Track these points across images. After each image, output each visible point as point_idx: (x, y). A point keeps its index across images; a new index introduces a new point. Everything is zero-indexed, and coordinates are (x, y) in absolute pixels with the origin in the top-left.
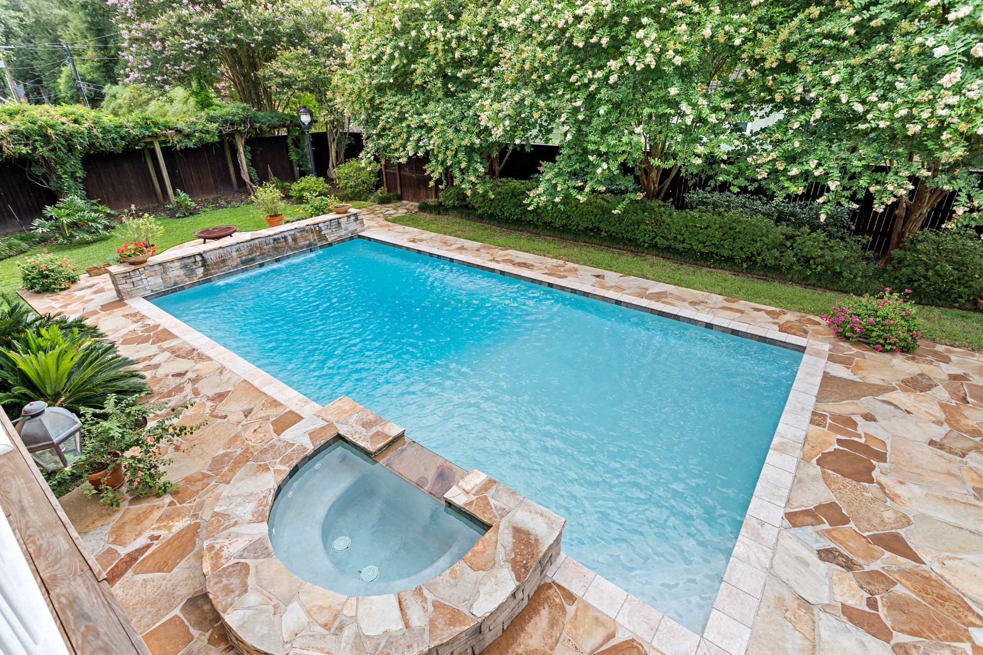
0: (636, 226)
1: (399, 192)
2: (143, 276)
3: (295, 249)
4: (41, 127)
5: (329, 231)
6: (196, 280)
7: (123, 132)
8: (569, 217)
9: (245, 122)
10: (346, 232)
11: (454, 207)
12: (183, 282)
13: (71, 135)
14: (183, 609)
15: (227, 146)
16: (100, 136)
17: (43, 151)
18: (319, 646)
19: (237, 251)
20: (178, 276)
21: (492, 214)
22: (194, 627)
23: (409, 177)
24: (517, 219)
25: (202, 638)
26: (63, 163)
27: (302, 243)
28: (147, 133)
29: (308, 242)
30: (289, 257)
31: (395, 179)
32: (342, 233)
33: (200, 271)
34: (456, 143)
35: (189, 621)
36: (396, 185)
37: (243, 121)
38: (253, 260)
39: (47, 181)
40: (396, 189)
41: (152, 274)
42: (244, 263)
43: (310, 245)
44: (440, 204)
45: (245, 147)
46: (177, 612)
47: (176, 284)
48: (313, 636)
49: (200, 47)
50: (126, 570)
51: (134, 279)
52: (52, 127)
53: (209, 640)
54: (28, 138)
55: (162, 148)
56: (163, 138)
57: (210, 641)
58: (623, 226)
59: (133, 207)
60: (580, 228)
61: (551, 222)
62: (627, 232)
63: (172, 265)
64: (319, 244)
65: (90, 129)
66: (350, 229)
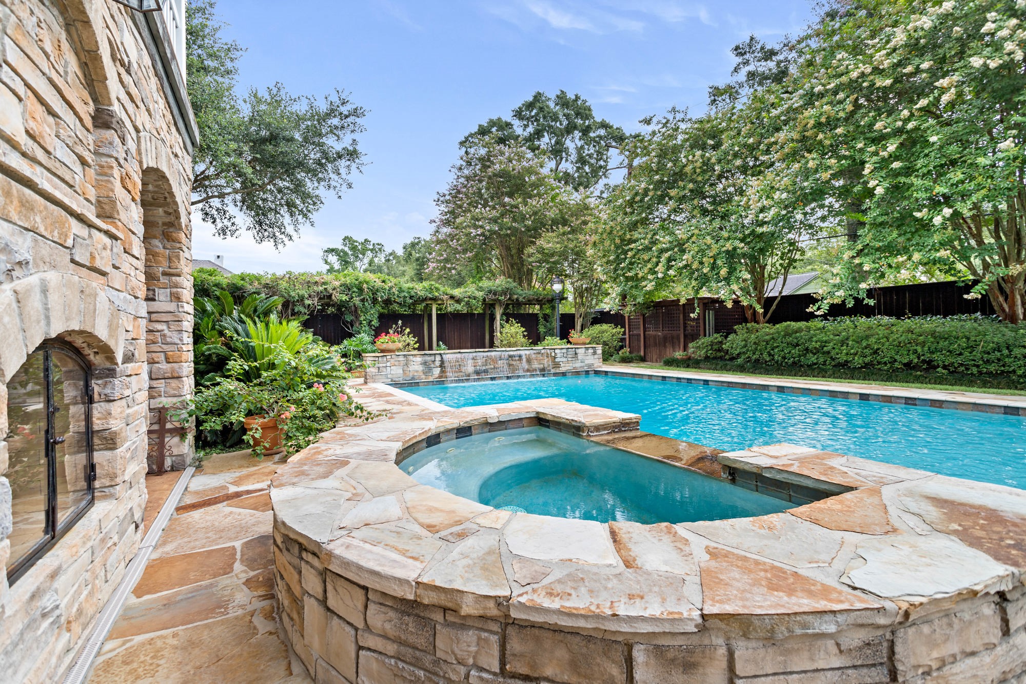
0: (1006, 352)
1: (642, 353)
2: (388, 364)
3: (528, 370)
4: (360, 282)
5: (564, 360)
6: (431, 379)
7: (413, 294)
8: (876, 352)
9: (505, 294)
10: (582, 364)
11: (707, 358)
12: (419, 378)
13: (377, 290)
14: (247, 545)
15: (487, 317)
16: (396, 293)
17: (357, 300)
18: (401, 547)
19: (473, 359)
20: (417, 371)
21: (757, 361)
22: (242, 561)
23: (655, 337)
24: (794, 363)
25: (243, 575)
26: (365, 313)
27: (536, 365)
28: (430, 296)
29: (542, 366)
30: (519, 377)
31: (639, 340)
32: (578, 365)
33: (437, 371)
34: (714, 251)
35: (242, 555)
36: (639, 347)
37: (504, 293)
38: (486, 371)
39: (352, 326)
40: (639, 351)
41: (397, 363)
42: (477, 373)
43: (543, 370)
44: (689, 358)
45: (502, 316)
46: (238, 545)
47: (413, 378)
48: (398, 533)
49: (483, 234)
50: (223, 501)
51: (381, 365)
52: (367, 283)
53: (247, 580)
54: (349, 289)
55: (437, 314)
56: (440, 302)
57: (248, 583)
58: (977, 354)
59: (400, 322)
60: (897, 365)
61: (846, 361)
62: (988, 362)
63: (414, 359)
64: (553, 371)
65: (391, 288)
66: (587, 362)
